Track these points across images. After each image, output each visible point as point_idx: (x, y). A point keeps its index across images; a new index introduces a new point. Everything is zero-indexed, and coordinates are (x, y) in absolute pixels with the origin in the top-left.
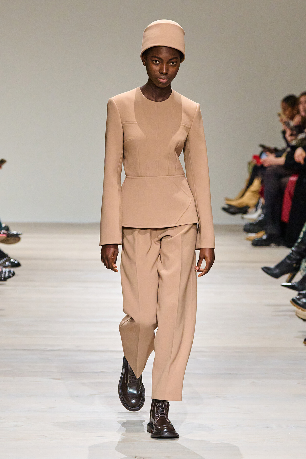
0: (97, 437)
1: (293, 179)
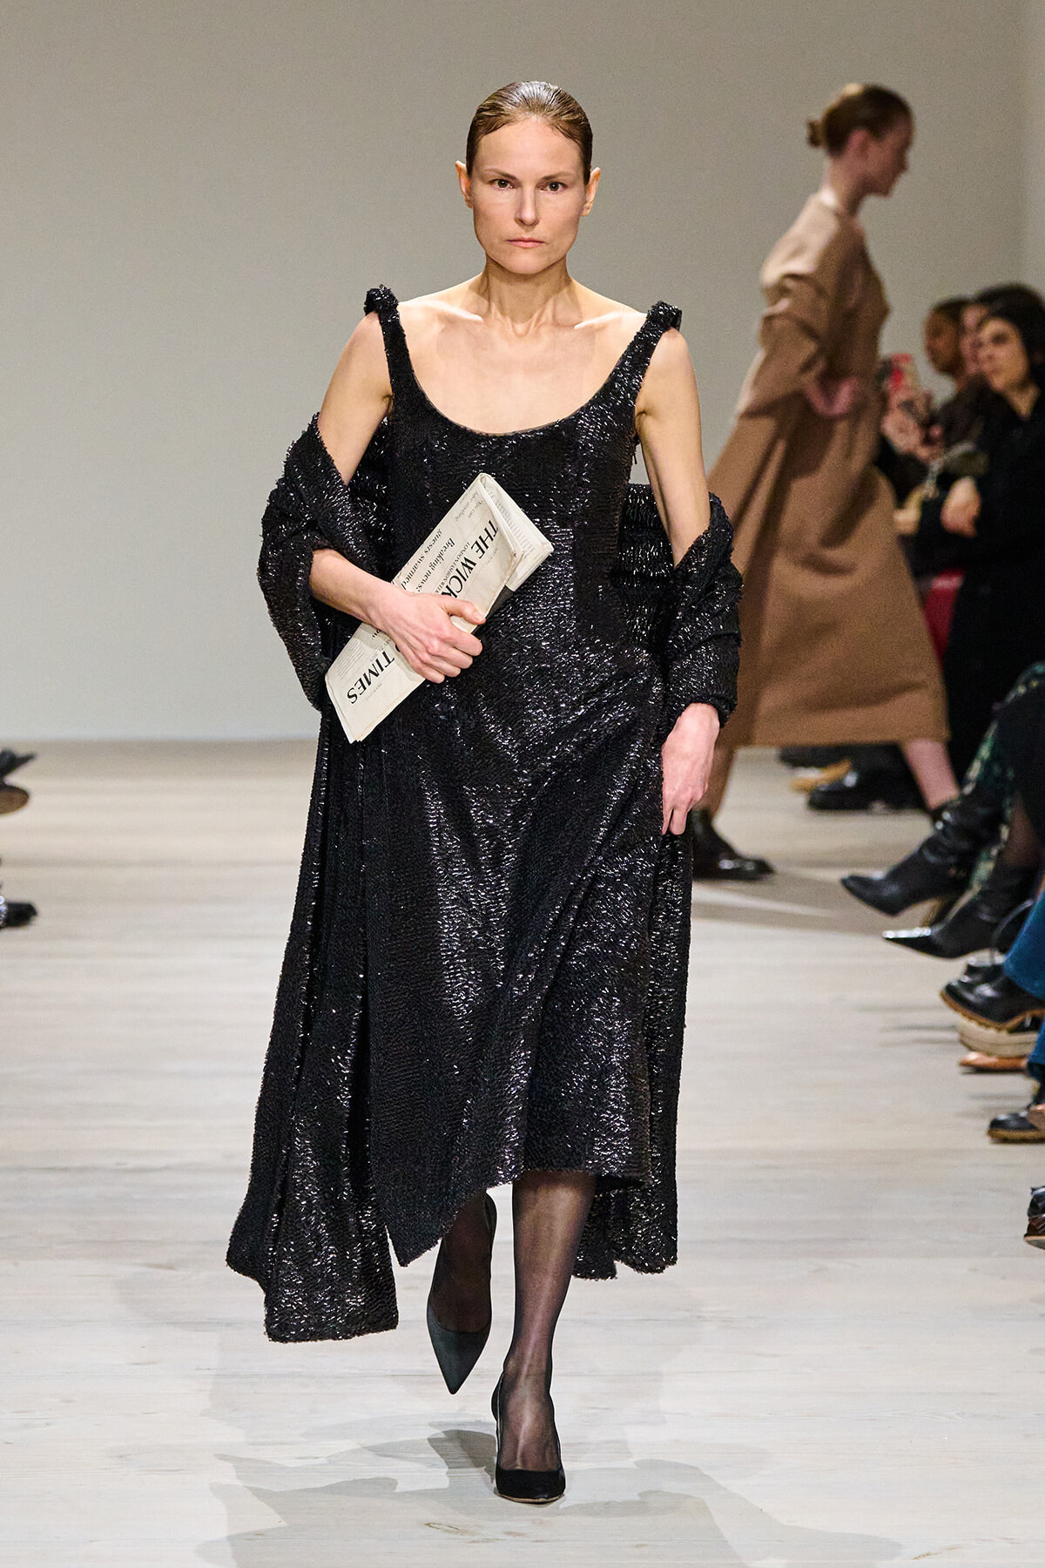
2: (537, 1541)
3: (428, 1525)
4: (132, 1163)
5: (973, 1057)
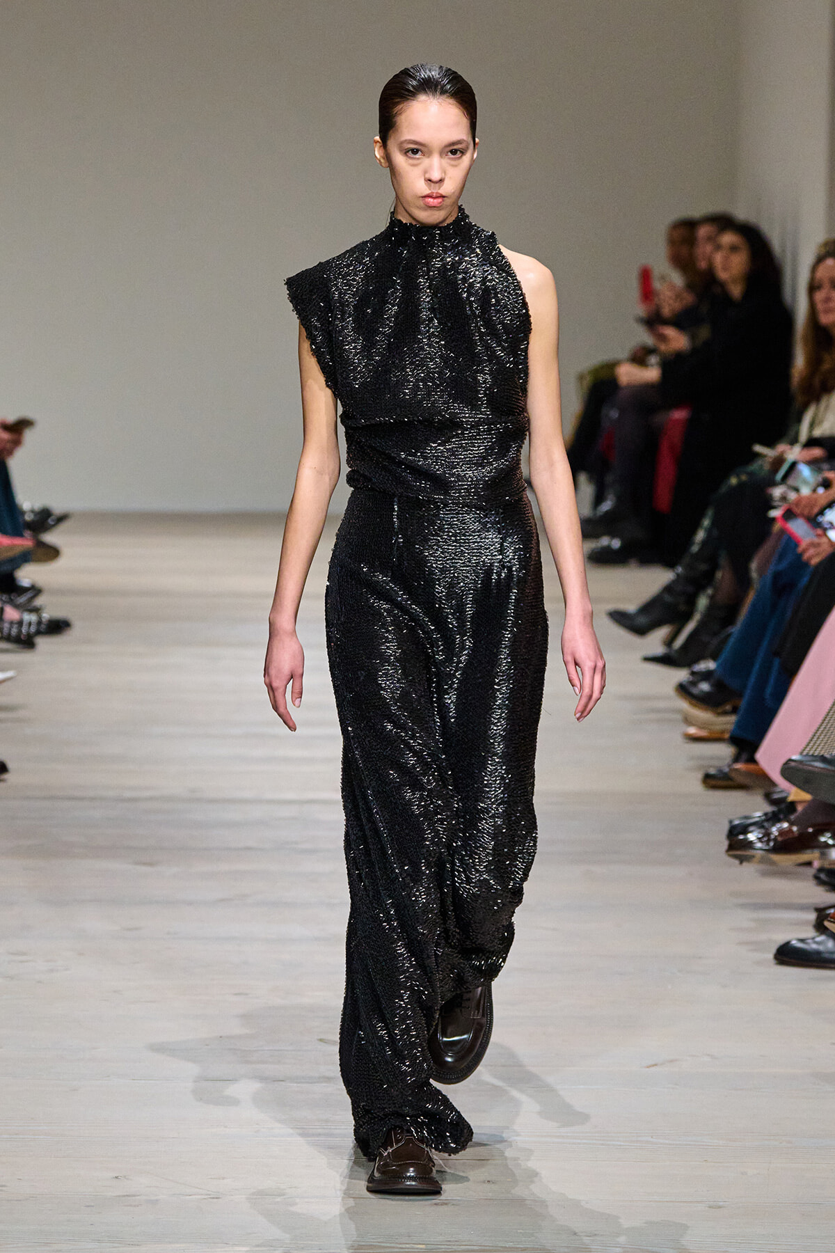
1: (679, 415)
4: (128, 794)
5: (692, 731)
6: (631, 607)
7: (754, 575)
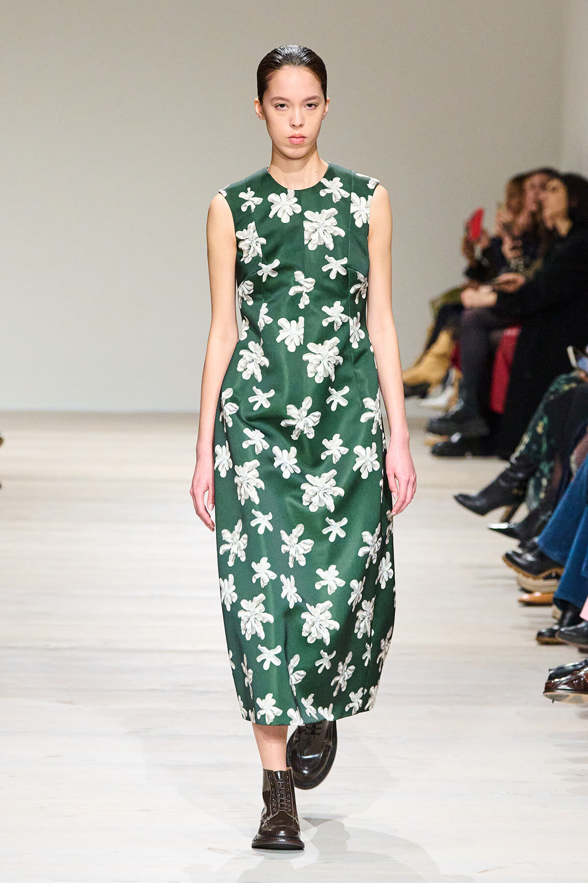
0: (140, 810)
1: (512, 333)
2: (270, 859)
3: (209, 849)
6: (474, 492)
7: (574, 466)
